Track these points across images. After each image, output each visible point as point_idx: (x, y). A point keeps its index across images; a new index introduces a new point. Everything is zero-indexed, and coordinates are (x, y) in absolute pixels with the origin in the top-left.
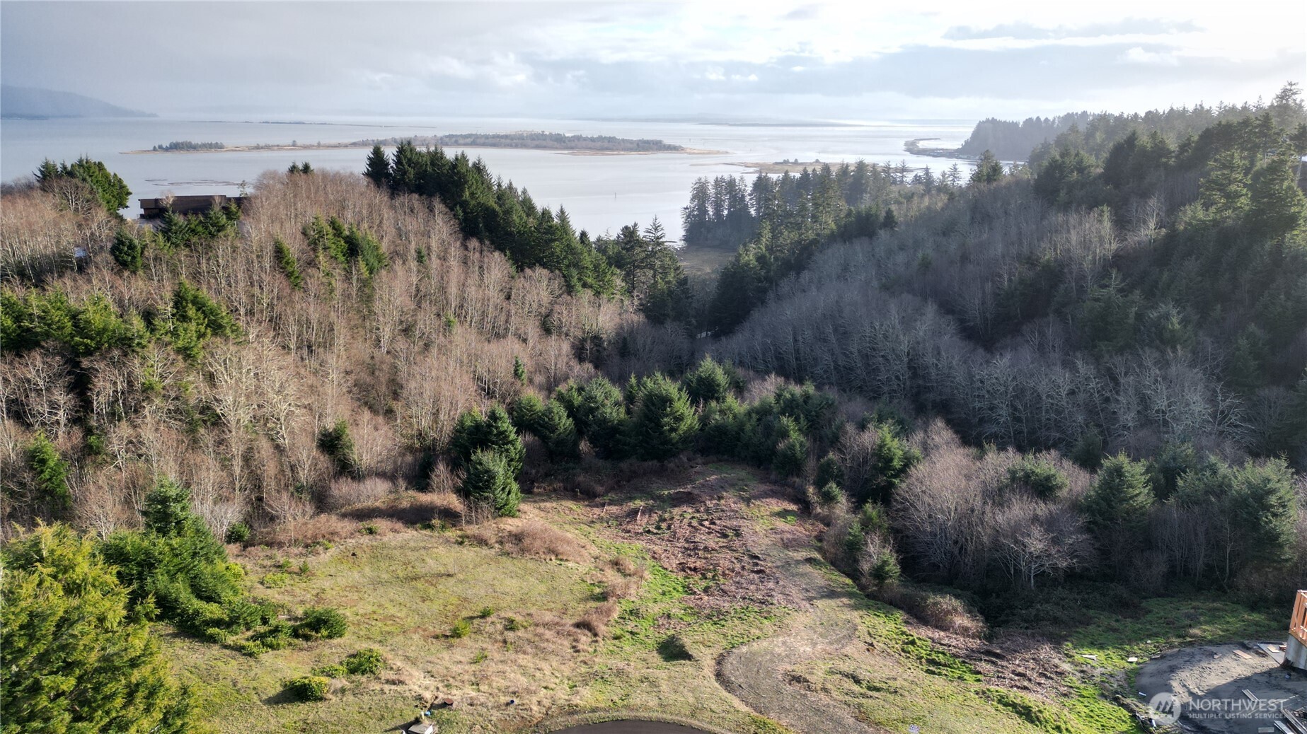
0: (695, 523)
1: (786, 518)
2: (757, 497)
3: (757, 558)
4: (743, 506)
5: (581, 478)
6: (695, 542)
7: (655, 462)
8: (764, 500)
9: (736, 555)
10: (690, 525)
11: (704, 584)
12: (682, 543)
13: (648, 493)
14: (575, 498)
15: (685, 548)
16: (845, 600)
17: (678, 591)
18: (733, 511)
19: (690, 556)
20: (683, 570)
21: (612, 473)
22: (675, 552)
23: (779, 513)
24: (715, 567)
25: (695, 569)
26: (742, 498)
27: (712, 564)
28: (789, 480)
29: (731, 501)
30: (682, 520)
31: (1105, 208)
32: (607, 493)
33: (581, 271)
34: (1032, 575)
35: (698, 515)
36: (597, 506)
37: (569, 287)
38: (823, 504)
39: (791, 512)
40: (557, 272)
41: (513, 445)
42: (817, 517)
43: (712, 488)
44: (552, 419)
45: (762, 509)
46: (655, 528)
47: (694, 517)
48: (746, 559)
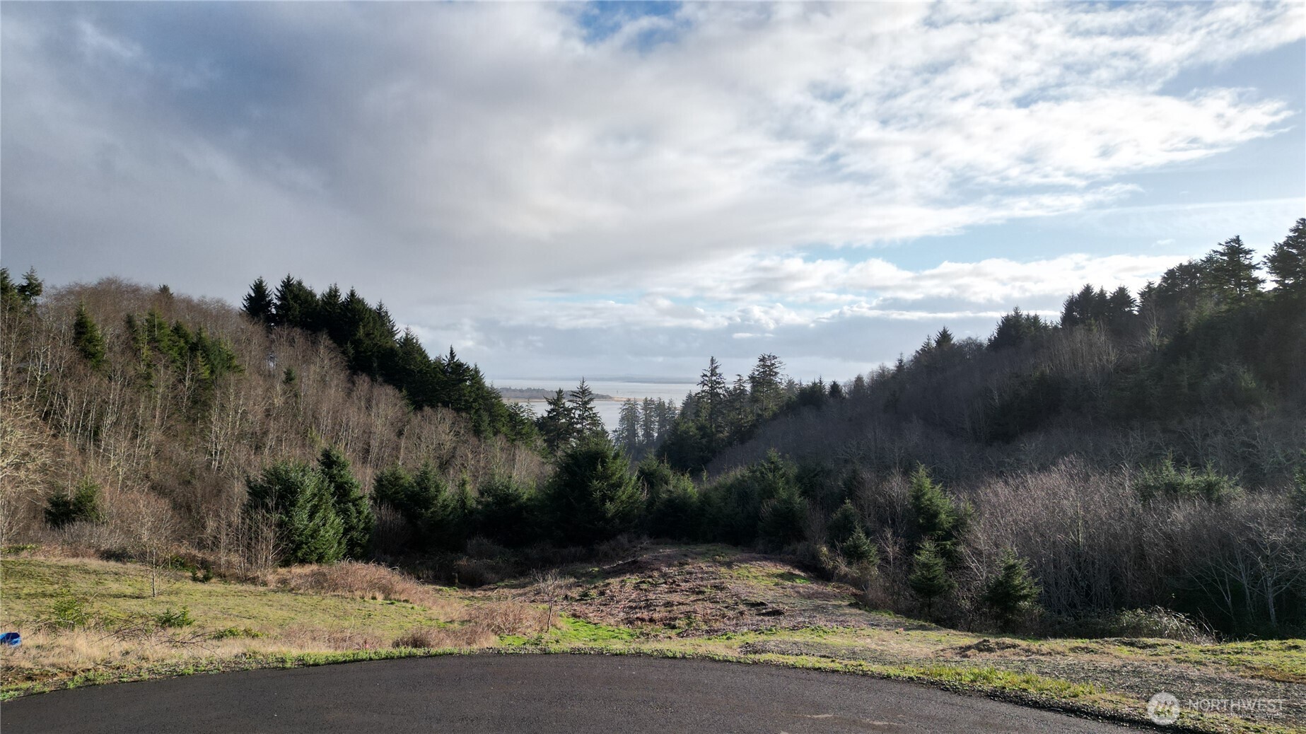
0: (644, 586)
1: (793, 579)
2: (740, 561)
3: (762, 604)
4: (723, 570)
5: (463, 562)
6: (647, 600)
8: (753, 563)
9: (725, 605)
10: (637, 588)
12: (625, 603)
13: (568, 573)
14: (450, 583)
15: (631, 607)
17: (621, 639)
18: (707, 573)
19: (638, 613)
20: (631, 622)
21: (513, 560)
22: (613, 612)
23: (781, 576)
24: (688, 615)
25: (652, 620)
26: (719, 562)
27: (681, 613)
28: (786, 548)
29: (703, 566)
30: (625, 587)
31: (1093, 322)
32: (502, 580)
33: (494, 418)
34: (1271, 598)
35: (650, 580)
36: (485, 590)
37: (477, 432)
38: (849, 564)
39: (798, 576)
40: (464, 414)
41: (354, 505)
42: (843, 579)
43: (669, 556)
44: (426, 489)
45: (752, 570)
46: (579, 596)
47: (644, 582)
48: (742, 607)
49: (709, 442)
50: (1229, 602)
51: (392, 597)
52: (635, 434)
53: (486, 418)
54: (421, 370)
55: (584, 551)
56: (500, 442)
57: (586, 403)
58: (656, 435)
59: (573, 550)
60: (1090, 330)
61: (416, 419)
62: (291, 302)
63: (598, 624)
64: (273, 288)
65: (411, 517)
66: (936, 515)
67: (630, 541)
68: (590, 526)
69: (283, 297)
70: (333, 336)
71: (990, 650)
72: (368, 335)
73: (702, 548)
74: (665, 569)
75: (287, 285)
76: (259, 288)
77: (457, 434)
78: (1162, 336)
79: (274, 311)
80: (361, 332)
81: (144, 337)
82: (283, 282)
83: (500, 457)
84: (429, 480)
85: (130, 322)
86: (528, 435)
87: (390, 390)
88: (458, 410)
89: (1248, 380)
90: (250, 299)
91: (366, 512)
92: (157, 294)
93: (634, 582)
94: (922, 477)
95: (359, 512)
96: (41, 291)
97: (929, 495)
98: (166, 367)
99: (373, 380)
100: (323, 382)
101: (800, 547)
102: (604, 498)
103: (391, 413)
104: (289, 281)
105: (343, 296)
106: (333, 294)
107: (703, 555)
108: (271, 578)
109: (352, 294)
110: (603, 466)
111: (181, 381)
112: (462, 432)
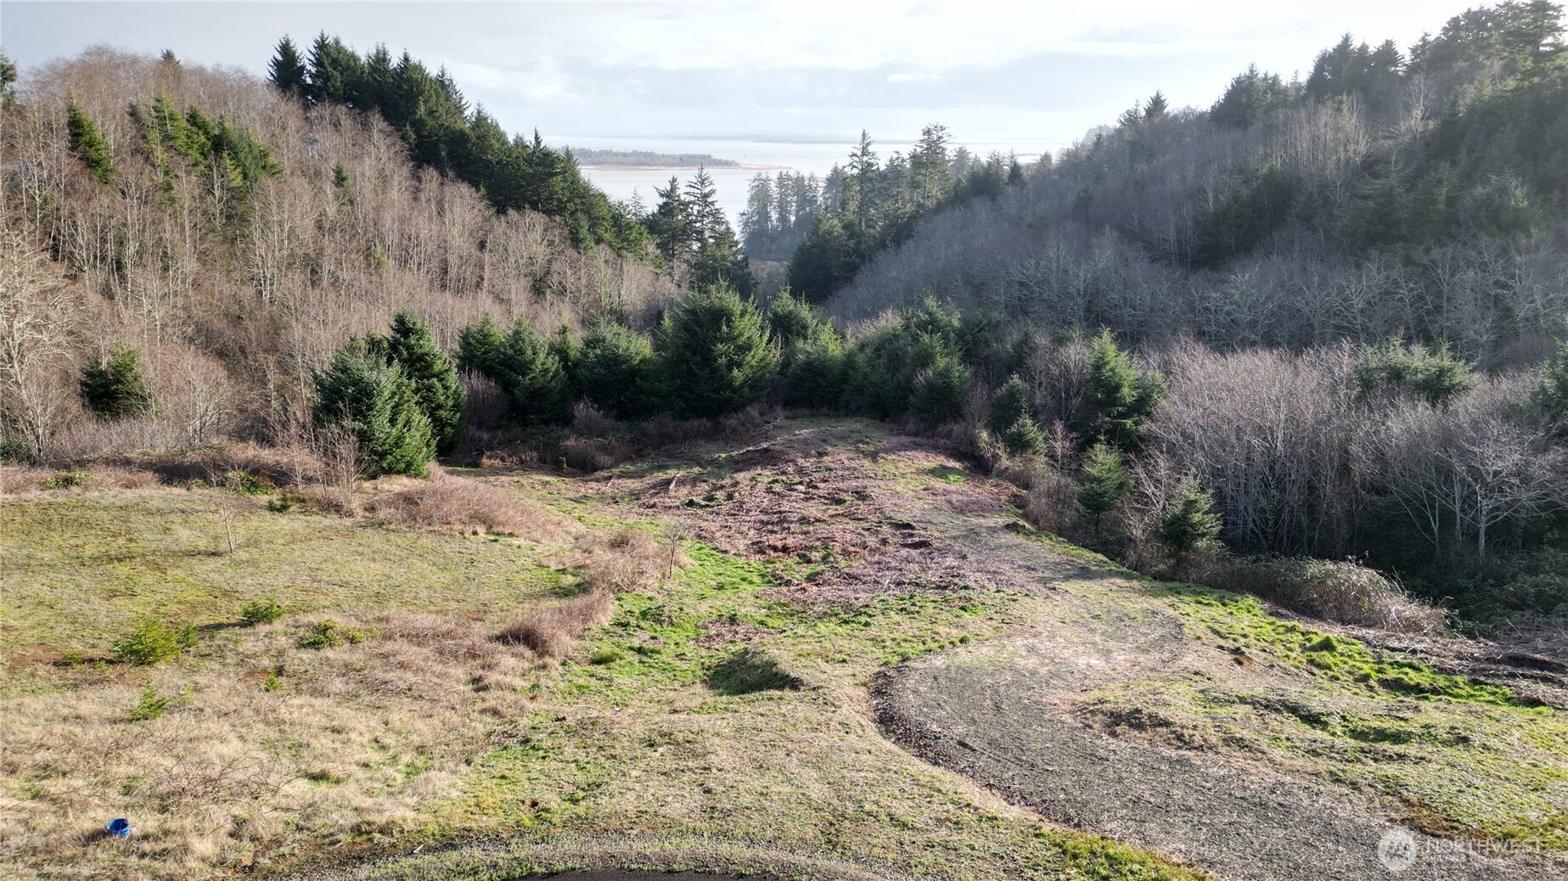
0: (778, 488)
1: (947, 477)
2: (887, 451)
3: (908, 526)
4: (867, 463)
5: (571, 443)
6: (781, 512)
7: (704, 421)
8: (902, 453)
9: (866, 525)
10: (769, 491)
11: (807, 570)
12: (756, 515)
13: (691, 459)
14: (557, 470)
15: (762, 522)
16: (1119, 581)
17: (751, 583)
18: (848, 469)
19: (772, 532)
20: (762, 552)
21: (627, 437)
22: (745, 529)
23: (933, 472)
24: (826, 542)
25: (785, 549)
26: (863, 452)
27: (818, 539)
28: (941, 428)
29: (843, 457)
30: (754, 484)
31: (1345, 98)
32: (616, 464)
33: (594, 223)
34: (1483, 527)
35: (784, 478)
36: (598, 481)
37: (576, 241)
38: (1012, 455)
39: (953, 470)
40: (557, 218)
41: (441, 380)
42: (1003, 474)
43: (806, 442)
44: (521, 352)
45: (901, 465)
46: (704, 499)
47: (777, 481)
48: (885, 528)
49: (859, 243)
50: (1436, 529)
51: (495, 529)
52: (767, 218)
53: (584, 222)
54: (501, 160)
55: (709, 424)
56: (602, 253)
57: (706, 196)
58: (793, 218)
59: (696, 423)
60: (1339, 110)
61: (500, 226)
62: (330, 69)
63: (726, 552)
64: (305, 53)
65: (507, 386)
66: (1118, 388)
67: (762, 414)
68: (713, 395)
69: (319, 63)
70: (386, 117)
71: (1140, 727)
72: (431, 113)
73: (844, 426)
74: (800, 461)
75: (322, 46)
76: (286, 49)
77: (551, 243)
78: (1428, 118)
79: (309, 81)
80: (422, 110)
81: (155, 135)
82: (317, 41)
83: (605, 273)
84: (524, 342)
85: (134, 113)
86: (637, 242)
87: (465, 189)
88: (549, 213)
89: (1519, 196)
90: (277, 63)
91: (454, 388)
92: (161, 62)
93: (766, 480)
94: (1105, 342)
95: (446, 388)
96: (14, 75)
97: (1112, 364)
98: (188, 173)
99: (443, 174)
100: (384, 179)
101: (957, 428)
102: (731, 364)
103: (468, 217)
104: (323, 41)
105: (395, 61)
106: (381, 59)
107: (843, 438)
108: (356, 503)
109: (406, 59)
110: (728, 326)
111: (210, 192)
112: (557, 241)
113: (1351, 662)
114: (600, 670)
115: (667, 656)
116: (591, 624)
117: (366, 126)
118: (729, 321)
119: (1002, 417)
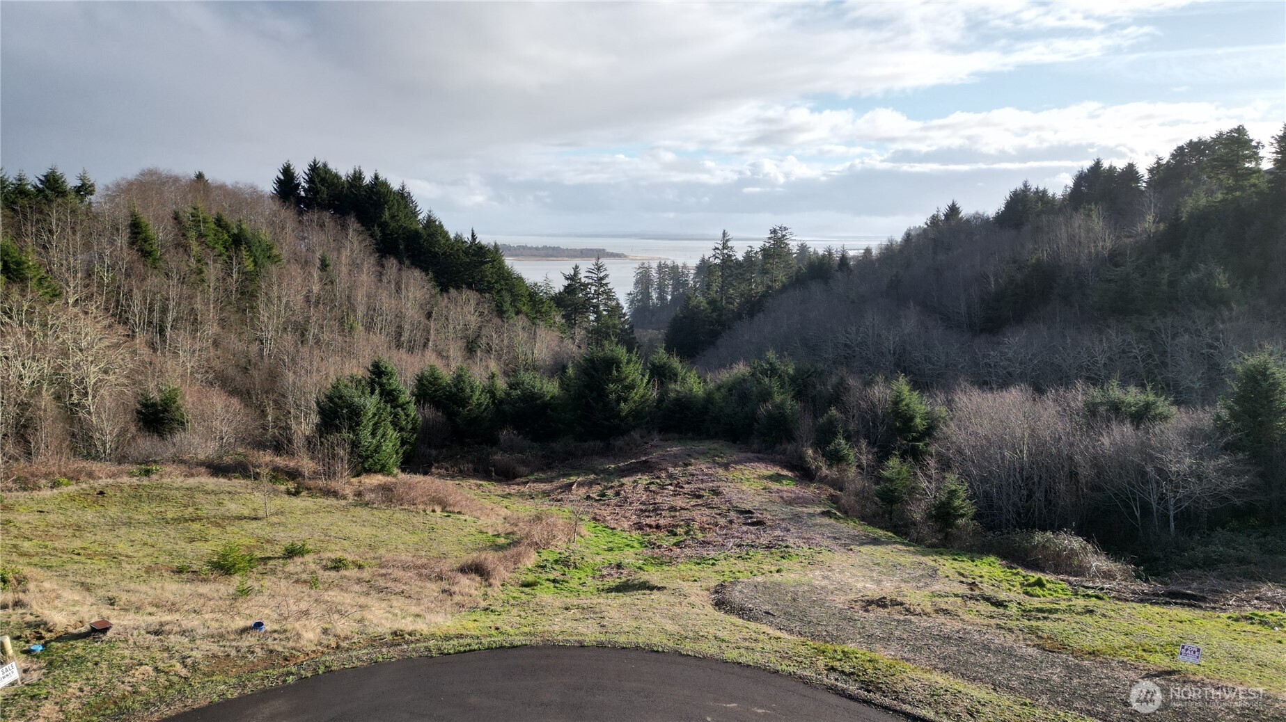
0: (653, 487)
1: (781, 481)
2: (736, 463)
3: (750, 512)
4: (721, 471)
5: (498, 457)
6: (655, 504)
7: (598, 442)
8: (747, 464)
9: (718, 512)
10: (647, 489)
11: (674, 540)
12: (636, 505)
13: (589, 469)
14: (488, 477)
15: (641, 510)
16: (899, 547)
17: (632, 547)
18: (707, 475)
19: (648, 517)
20: (641, 529)
21: (540, 454)
22: (627, 515)
23: (770, 478)
24: (688, 522)
25: (658, 527)
26: (718, 463)
27: (682, 520)
28: (778, 447)
29: (703, 467)
30: (636, 486)
31: (1093, 207)
32: (532, 473)
33: (515, 298)
34: (1172, 514)
35: (658, 481)
36: (518, 484)
37: (500, 312)
38: (830, 466)
39: (786, 477)
40: (487, 295)
41: (403, 409)
42: (824, 480)
43: (675, 456)
44: (463, 390)
45: (746, 472)
46: (598, 496)
47: (653, 483)
48: (733, 514)
49: (720, 315)
50: (1137, 515)
51: (448, 509)
52: (649, 297)
53: (508, 298)
54: (445, 252)
55: (602, 445)
56: (521, 321)
57: (602, 279)
58: (669, 297)
59: (592, 444)
60: (1089, 216)
61: (443, 301)
62: (319, 185)
63: (614, 529)
64: (301, 172)
65: (451, 415)
66: (912, 418)
67: (642, 437)
68: (606, 423)
69: (310, 181)
70: (360, 220)
71: (885, 606)
72: (393, 217)
73: (704, 446)
74: (671, 470)
75: (314, 168)
76: (287, 171)
77: (481, 314)
78: (1158, 222)
79: (303, 194)
80: (387, 215)
81: (192, 234)
82: (310, 165)
83: (522, 336)
84: (464, 382)
85: (176, 217)
86: (547, 313)
87: (417, 273)
88: (481, 291)
89: (1222, 280)
90: (279, 181)
91: (413, 415)
92: (194, 180)
93: (645, 482)
94: (902, 385)
95: (408, 415)
96: (94, 191)
97: (907, 401)
98: (215, 261)
99: (401, 262)
100: (355, 266)
101: (790, 447)
102: (618, 400)
103: (418, 294)
104: (315, 165)
105: (368, 178)
106: (357, 177)
107: (704, 454)
108: (348, 491)
109: (376, 177)
110: (617, 371)
111: (230, 275)
112: (486, 312)
113: (1055, 595)
114: (527, 590)
115: (574, 583)
116: (519, 565)
117: (344, 227)
118: (618, 367)
119: (823, 438)
